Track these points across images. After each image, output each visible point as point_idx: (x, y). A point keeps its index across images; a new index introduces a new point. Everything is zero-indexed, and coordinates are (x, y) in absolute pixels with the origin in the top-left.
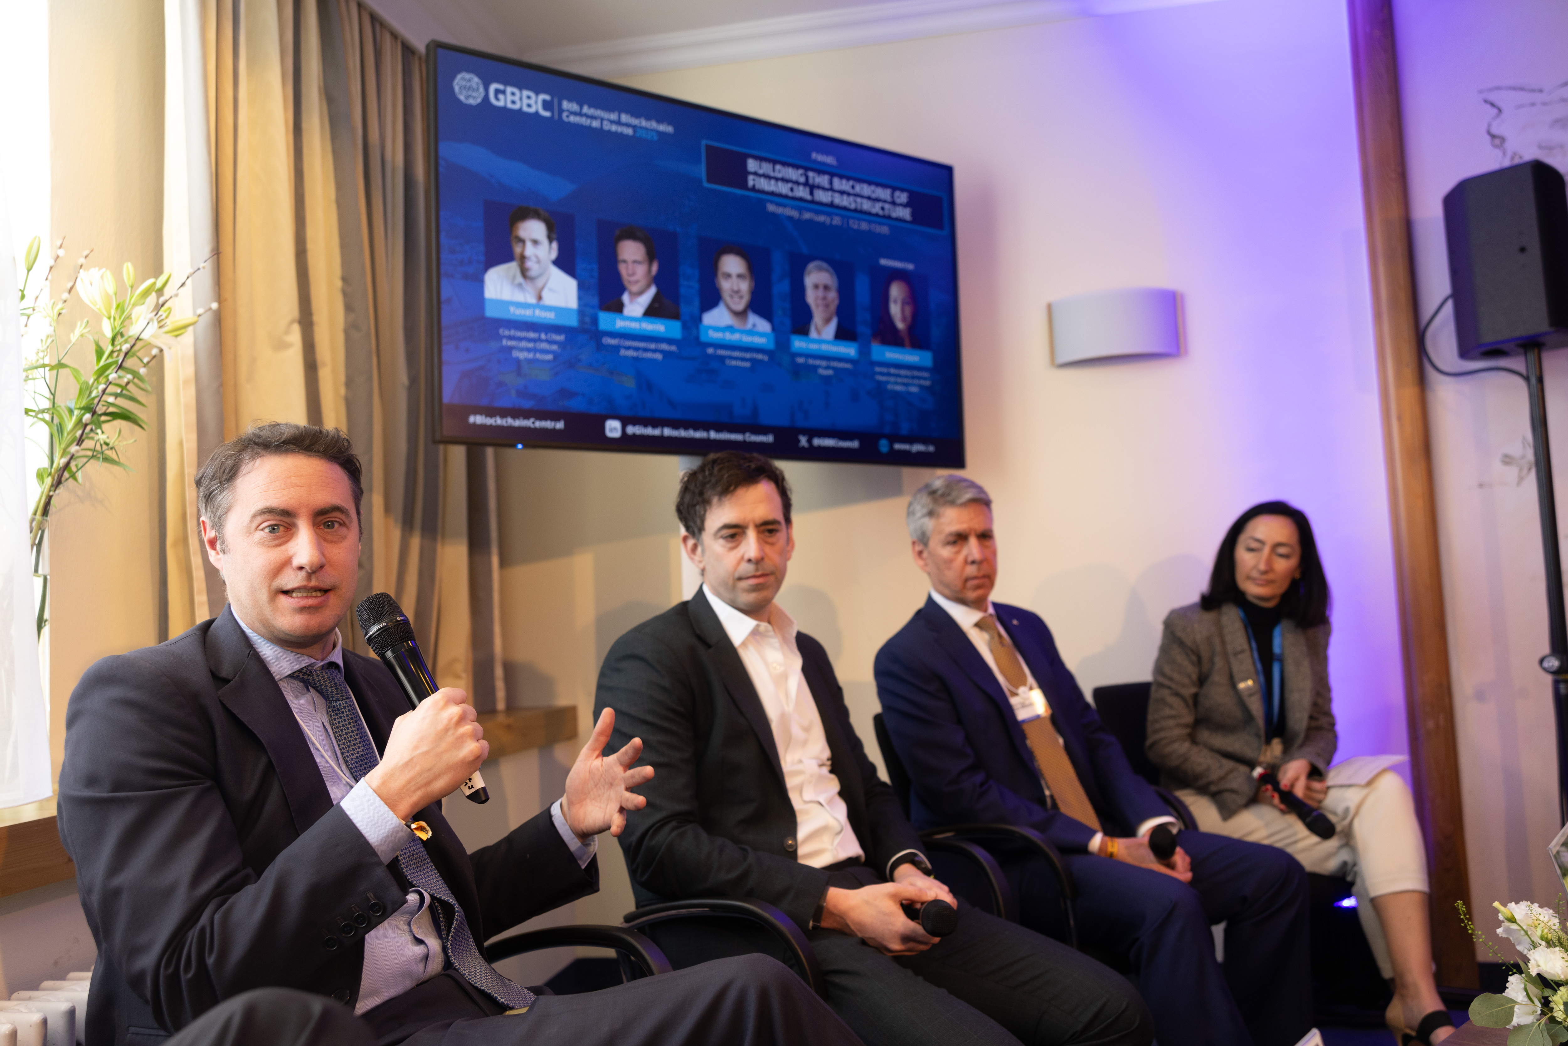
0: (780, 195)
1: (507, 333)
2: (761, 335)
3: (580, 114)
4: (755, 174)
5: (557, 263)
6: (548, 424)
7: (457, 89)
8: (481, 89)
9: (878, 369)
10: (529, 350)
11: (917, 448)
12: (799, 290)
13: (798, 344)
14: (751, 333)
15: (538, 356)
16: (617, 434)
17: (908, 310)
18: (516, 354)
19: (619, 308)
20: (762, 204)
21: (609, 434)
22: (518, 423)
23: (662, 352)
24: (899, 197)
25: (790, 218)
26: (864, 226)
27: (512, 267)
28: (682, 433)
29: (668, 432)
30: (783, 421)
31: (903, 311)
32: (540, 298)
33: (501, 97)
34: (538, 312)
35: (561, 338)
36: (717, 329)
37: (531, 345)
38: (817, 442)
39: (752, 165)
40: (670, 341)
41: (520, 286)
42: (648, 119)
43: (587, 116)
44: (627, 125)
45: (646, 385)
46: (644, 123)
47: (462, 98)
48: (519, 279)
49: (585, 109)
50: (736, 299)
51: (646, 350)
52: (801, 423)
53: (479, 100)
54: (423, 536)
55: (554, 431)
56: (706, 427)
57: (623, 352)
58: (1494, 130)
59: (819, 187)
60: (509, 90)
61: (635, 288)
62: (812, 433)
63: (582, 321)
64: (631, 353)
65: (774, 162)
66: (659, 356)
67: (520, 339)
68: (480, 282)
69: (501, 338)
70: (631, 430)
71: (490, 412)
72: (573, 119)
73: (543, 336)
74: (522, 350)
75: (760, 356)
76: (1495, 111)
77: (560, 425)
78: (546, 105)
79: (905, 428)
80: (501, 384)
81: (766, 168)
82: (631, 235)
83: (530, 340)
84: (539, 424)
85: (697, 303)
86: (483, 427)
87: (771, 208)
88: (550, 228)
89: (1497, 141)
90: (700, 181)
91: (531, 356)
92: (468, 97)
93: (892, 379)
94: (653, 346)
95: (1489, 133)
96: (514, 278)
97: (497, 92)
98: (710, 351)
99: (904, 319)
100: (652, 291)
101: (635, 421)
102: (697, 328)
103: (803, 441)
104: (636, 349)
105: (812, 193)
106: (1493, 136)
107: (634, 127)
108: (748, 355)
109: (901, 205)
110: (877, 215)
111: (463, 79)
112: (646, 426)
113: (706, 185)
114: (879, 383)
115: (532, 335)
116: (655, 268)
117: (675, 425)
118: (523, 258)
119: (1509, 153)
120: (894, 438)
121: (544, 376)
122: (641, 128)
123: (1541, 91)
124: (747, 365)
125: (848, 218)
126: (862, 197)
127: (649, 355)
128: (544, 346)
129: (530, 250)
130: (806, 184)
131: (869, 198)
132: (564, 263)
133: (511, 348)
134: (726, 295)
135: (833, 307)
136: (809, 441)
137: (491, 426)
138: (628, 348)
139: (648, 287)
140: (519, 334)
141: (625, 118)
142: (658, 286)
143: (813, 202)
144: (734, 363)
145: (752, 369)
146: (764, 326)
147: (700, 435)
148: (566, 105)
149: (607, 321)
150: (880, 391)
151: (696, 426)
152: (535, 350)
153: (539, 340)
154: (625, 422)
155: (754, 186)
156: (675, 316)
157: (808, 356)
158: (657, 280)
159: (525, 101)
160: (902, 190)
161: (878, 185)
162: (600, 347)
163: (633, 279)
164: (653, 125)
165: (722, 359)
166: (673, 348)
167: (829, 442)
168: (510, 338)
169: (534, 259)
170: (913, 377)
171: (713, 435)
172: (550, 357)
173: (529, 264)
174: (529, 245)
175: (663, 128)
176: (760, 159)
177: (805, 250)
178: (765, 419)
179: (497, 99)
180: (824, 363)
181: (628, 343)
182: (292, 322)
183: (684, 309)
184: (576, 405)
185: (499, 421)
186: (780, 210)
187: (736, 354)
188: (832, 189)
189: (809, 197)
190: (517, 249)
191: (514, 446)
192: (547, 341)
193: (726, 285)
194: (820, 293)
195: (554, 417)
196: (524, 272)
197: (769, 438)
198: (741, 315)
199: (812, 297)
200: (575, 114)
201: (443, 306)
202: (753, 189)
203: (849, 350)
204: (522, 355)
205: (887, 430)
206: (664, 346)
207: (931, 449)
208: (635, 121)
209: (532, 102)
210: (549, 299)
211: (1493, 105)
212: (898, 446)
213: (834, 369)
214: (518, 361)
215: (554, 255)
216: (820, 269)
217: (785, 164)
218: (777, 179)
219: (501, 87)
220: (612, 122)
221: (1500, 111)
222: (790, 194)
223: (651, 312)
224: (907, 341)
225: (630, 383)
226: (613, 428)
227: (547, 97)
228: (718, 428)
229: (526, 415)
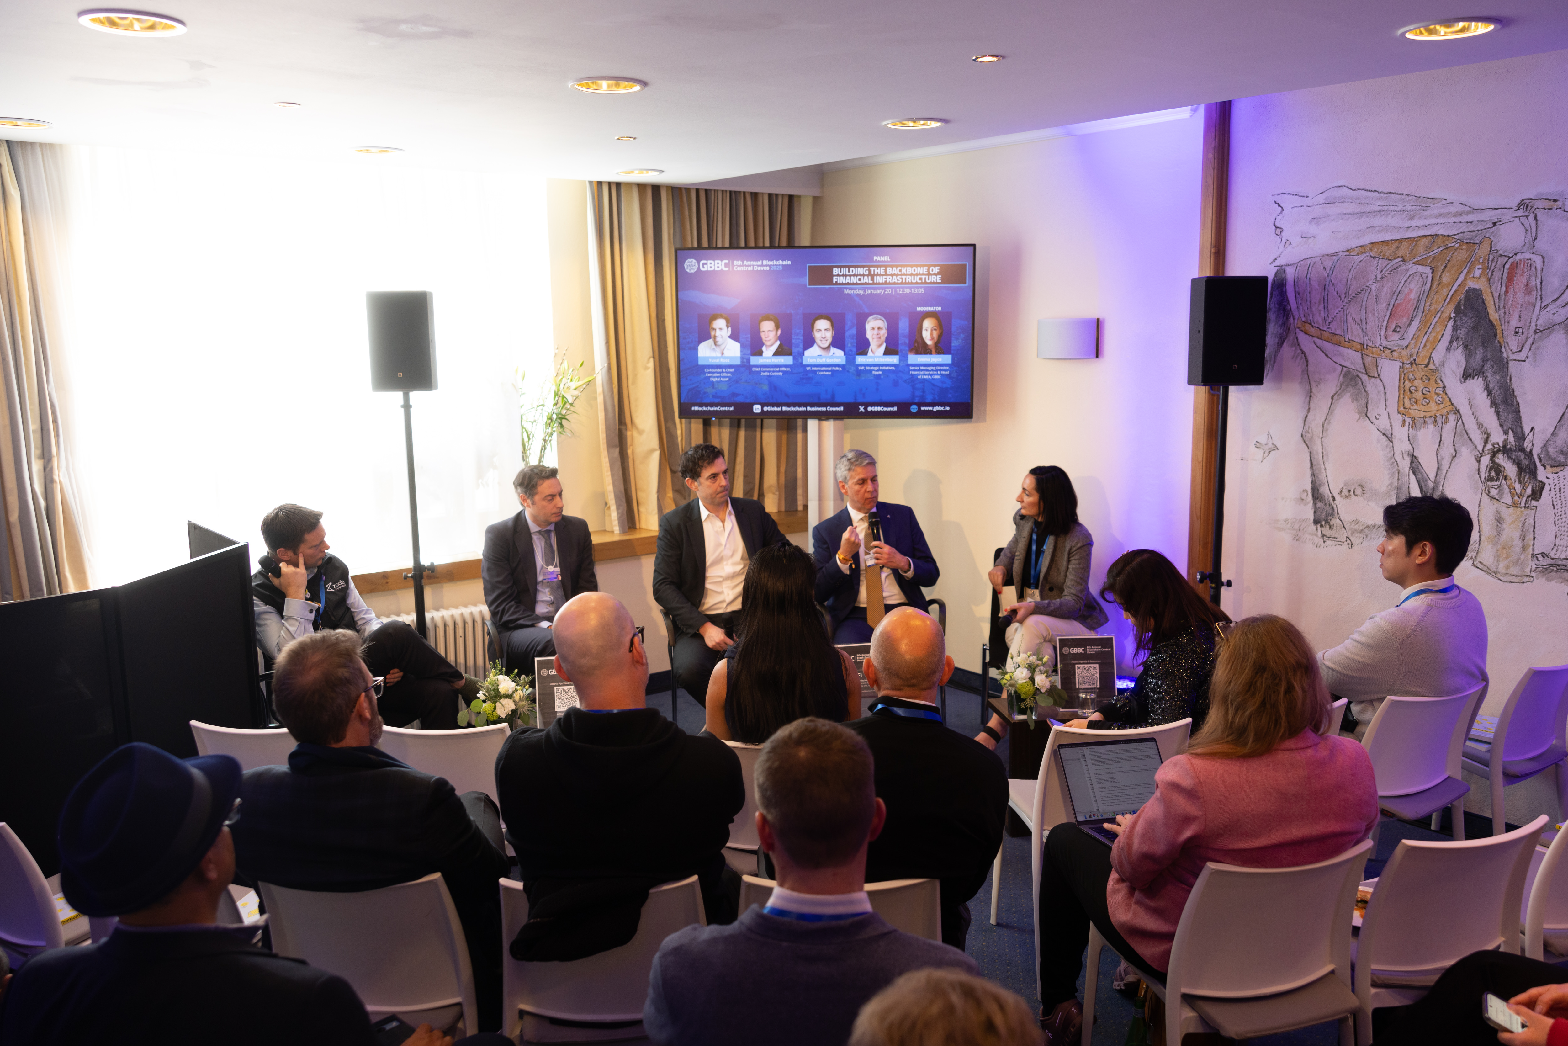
0: (853, 284)
1: (708, 371)
2: (838, 358)
3: (743, 266)
4: (838, 275)
5: (730, 337)
6: (726, 409)
7: (686, 267)
8: (697, 265)
9: (911, 368)
10: (717, 377)
11: (938, 409)
12: (862, 332)
13: (860, 360)
14: (832, 357)
15: (722, 379)
16: (759, 411)
17: (935, 334)
18: (712, 379)
19: (760, 353)
20: (841, 290)
21: (755, 411)
22: (712, 409)
23: (782, 371)
24: (932, 270)
25: (858, 295)
26: (907, 291)
27: (711, 341)
28: (793, 408)
29: (785, 408)
30: (850, 399)
31: (931, 334)
32: (723, 354)
33: (705, 266)
34: (722, 360)
35: (732, 370)
36: (812, 358)
37: (719, 375)
38: (869, 409)
39: (836, 271)
40: (786, 366)
41: (714, 349)
42: (777, 260)
43: (746, 266)
44: (766, 266)
45: (773, 387)
46: (775, 262)
47: (688, 271)
48: (714, 346)
49: (745, 263)
50: (824, 341)
51: (774, 372)
52: (860, 400)
53: (696, 270)
54: (746, 430)
55: (729, 411)
56: (805, 405)
57: (762, 374)
58: (1277, 224)
59: (877, 275)
60: (709, 262)
61: (768, 343)
62: (866, 405)
63: (742, 362)
64: (766, 374)
65: (849, 267)
66: (781, 374)
67: (714, 373)
68: (696, 350)
69: (705, 373)
70: (765, 409)
71: (701, 405)
72: (739, 269)
73: (724, 370)
74: (714, 377)
75: (837, 368)
76: (1280, 209)
77: (732, 409)
78: (726, 265)
79: (929, 399)
80: (705, 393)
81: (845, 271)
82: (767, 319)
83: (718, 373)
84: (722, 409)
85: (801, 346)
86: (698, 411)
87: (846, 292)
88: (727, 322)
89: (1278, 231)
90: (806, 285)
91: (719, 379)
92: (690, 270)
93: (922, 373)
94: (778, 369)
95: (1274, 225)
96: (711, 346)
97: (704, 264)
98: (808, 368)
99: (932, 339)
100: (778, 343)
101: (768, 405)
102: (802, 358)
103: (862, 409)
104: (769, 372)
105: (872, 279)
106: (1276, 227)
107: (770, 266)
108: (830, 369)
109: (935, 274)
110: (917, 283)
111: (689, 262)
112: (773, 407)
113: (808, 286)
114: (912, 374)
115: (719, 370)
116: (779, 332)
117: (788, 405)
118: (715, 337)
119: (1284, 240)
120: (922, 404)
121: (724, 387)
122: (774, 265)
123: (1307, 197)
124: (830, 373)
125: (896, 288)
126: (907, 275)
127: (776, 374)
128: (725, 374)
129: (718, 333)
130: (870, 274)
131: (911, 275)
132: (734, 337)
133: (710, 377)
134: (818, 340)
135: (883, 338)
136: (865, 409)
138: (764, 372)
139: (776, 341)
140: (713, 370)
141: (765, 262)
142: (780, 341)
143: (873, 284)
144: (821, 373)
145: (832, 375)
146: (840, 353)
147: (803, 408)
148: (736, 263)
149: (755, 360)
150: (913, 378)
151: (800, 405)
152: (720, 377)
153: (723, 372)
154: (763, 405)
155: (836, 282)
156: (790, 354)
157: (865, 366)
158: (780, 338)
159: (716, 265)
160: (935, 266)
161: (917, 266)
162: (751, 372)
163: (767, 339)
164: (781, 262)
165: (815, 372)
166: (788, 369)
167: (878, 408)
168: (709, 373)
169: (720, 336)
170: (937, 370)
171: (809, 409)
172: (727, 379)
173: (718, 339)
174: (718, 330)
175: (785, 263)
176: (841, 267)
177: (867, 311)
178: (838, 400)
179: (703, 267)
180: (876, 368)
181: (765, 369)
182: (650, 358)
183: (794, 350)
184: (740, 399)
185: (704, 409)
186: (852, 292)
187: (823, 369)
188: (886, 275)
189: (871, 282)
190: (713, 333)
191: (711, 419)
192: (726, 372)
193: (817, 336)
194: (876, 331)
195: (729, 405)
196: (715, 343)
197: (841, 409)
198: (827, 349)
199: (869, 335)
200: (740, 266)
201: (681, 362)
202: (836, 283)
203: (894, 360)
204: (714, 380)
205: (916, 401)
206: (784, 369)
207: (948, 408)
208: (770, 263)
209: (719, 265)
210: (726, 354)
211: (1279, 205)
212: (923, 408)
213: (881, 370)
214: (713, 382)
215: (729, 333)
216: (876, 319)
217: (855, 267)
218: (850, 276)
219: (705, 261)
220: (758, 266)
221: (1283, 210)
222: (859, 282)
223: (777, 353)
224: (933, 351)
225: (765, 387)
226: (757, 409)
227: (727, 261)
228: (812, 405)
229: (716, 405)
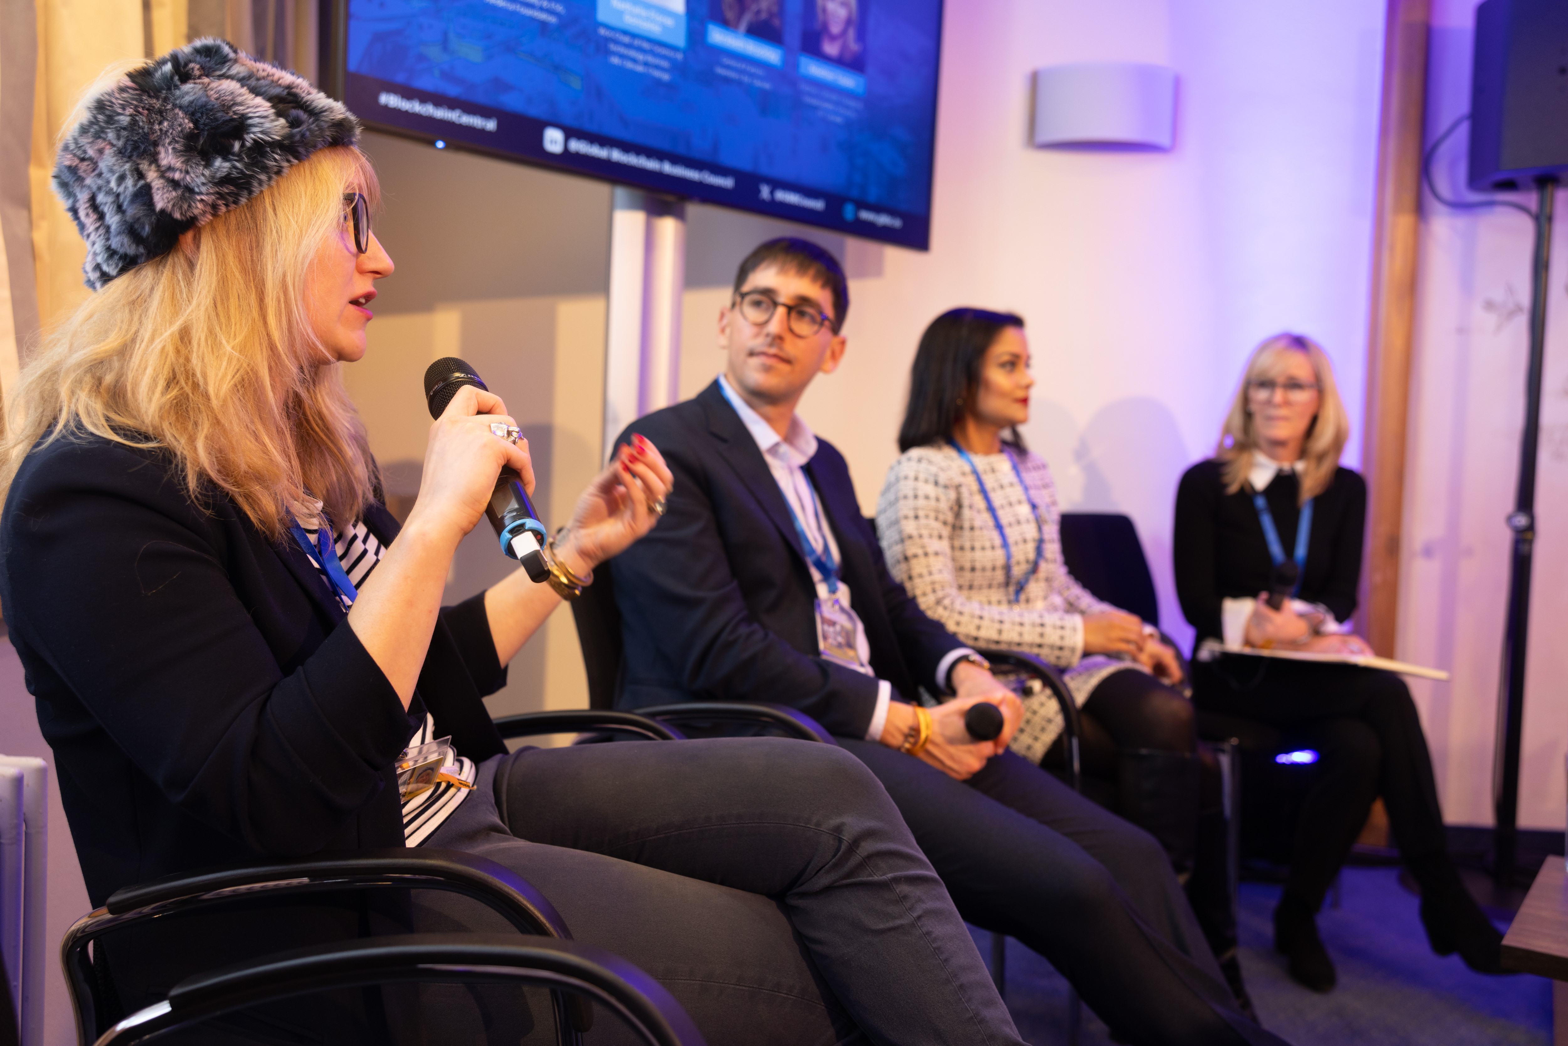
6: (476, 121)
11: (883, 220)
16: (557, 148)
21: (549, 147)
22: (441, 114)
28: (632, 160)
29: (616, 155)
30: (747, 164)
38: (779, 195)
45: (595, 90)
52: (765, 170)
55: (482, 132)
56: (660, 157)
62: (777, 184)
70: (576, 146)
71: (407, 93)
77: (491, 125)
79: (873, 195)
80: (422, 58)
84: (467, 120)
86: (397, 112)
101: (581, 135)
103: (765, 192)
112: (592, 143)
117: (626, 147)
120: (862, 205)
121: (475, 56)
136: (772, 193)
137: (406, 112)
147: (651, 165)
151: (650, 153)
154: (570, 133)
167: (792, 198)
171: (667, 168)
178: (727, 159)
184: (513, 102)
185: (415, 107)
191: (432, 143)
195: (485, 112)
197: (727, 183)
205: (855, 193)
207: (898, 223)
225: (577, 85)
226: (554, 140)
228: (675, 160)
229: (451, 104)
